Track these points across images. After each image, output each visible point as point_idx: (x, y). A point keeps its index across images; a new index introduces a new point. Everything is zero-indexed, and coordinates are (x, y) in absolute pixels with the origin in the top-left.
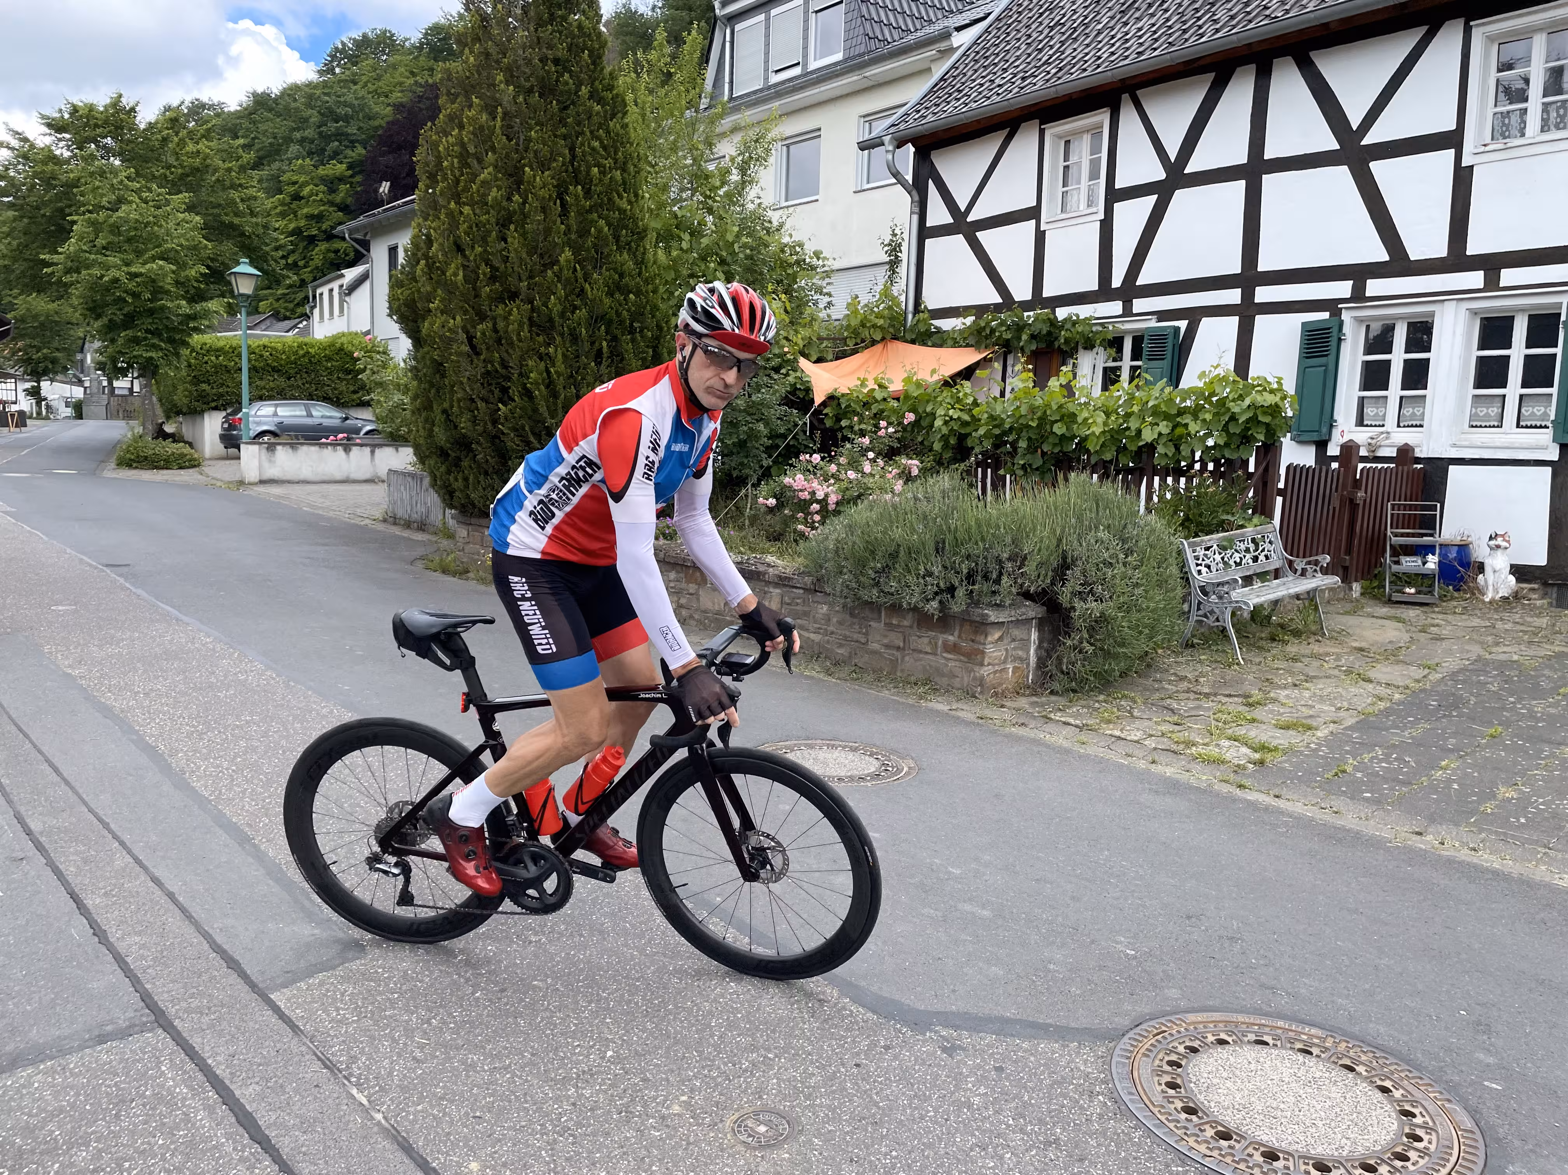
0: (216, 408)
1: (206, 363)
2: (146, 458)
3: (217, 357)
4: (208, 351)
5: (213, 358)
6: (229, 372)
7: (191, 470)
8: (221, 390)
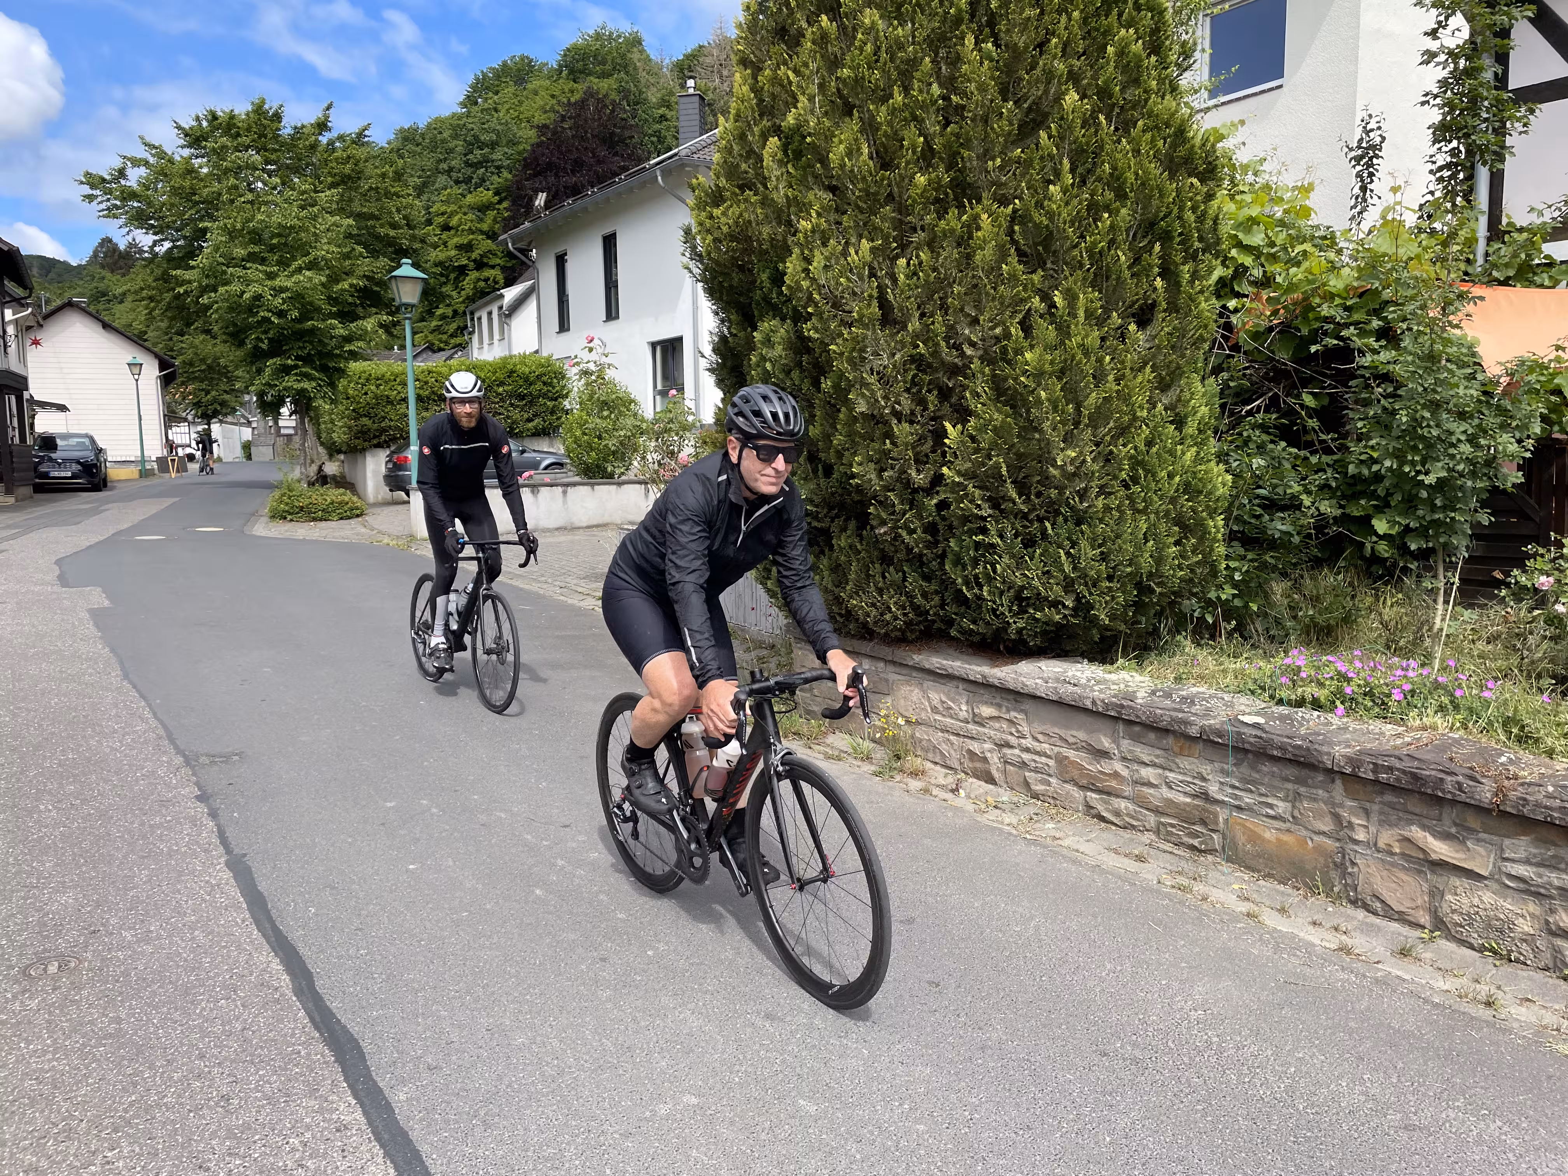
0: (379, 446)
1: (366, 394)
2: (302, 507)
3: (378, 386)
4: (368, 380)
5: (373, 388)
6: (391, 403)
7: (353, 522)
8: (383, 424)
